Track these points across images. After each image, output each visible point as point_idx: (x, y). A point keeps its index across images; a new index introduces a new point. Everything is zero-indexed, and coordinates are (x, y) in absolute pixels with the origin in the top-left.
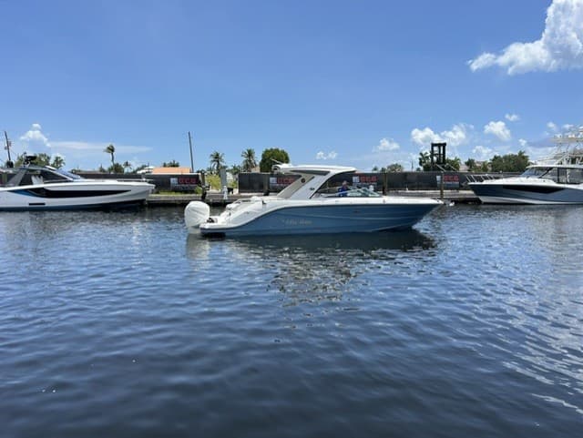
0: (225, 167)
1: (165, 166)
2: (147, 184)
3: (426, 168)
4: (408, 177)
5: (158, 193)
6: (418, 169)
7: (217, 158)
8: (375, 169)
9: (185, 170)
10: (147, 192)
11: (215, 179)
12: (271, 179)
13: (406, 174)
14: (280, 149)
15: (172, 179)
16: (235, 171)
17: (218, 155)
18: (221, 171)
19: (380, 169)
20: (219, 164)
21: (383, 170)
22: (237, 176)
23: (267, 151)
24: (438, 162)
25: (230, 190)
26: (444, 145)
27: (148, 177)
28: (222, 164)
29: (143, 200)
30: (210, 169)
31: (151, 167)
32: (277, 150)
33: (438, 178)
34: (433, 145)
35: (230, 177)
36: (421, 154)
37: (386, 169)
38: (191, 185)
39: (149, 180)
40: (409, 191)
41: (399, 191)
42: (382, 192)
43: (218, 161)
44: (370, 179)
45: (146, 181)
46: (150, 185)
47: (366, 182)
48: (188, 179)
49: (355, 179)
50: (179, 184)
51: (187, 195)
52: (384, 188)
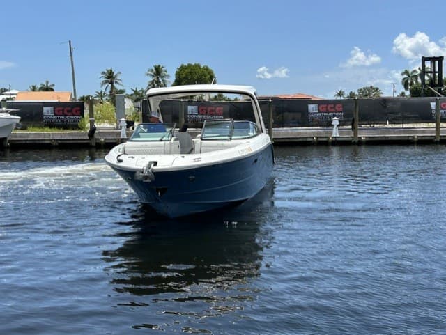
0: (122, 91)
1: (34, 89)
2: (9, 116)
3: (415, 93)
4: (390, 105)
5: (24, 128)
6: (403, 94)
7: (110, 77)
8: (340, 94)
9: (63, 95)
10: (8, 127)
11: (107, 107)
12: (190, 108)
13: (385, 101)
14: (202, 66)
15: (46, 109)
16: (138, 96)
17: (111, 72)
18: (115, 97)
19: (347, 94)
20: (113, 87)
21: (352, 95)
22: (140, 104)
23: (183, 68)
24: (432, 83)
25: (130, 124)
26: (441, 59)
27: (10, 105)
28: (118, 87)
29: (5, 138)
30: (101, 95)
31: (12, 92)
32: (198, 66)
33: (433, 105)
34: (424, 59)
35: (129, 104)
36: (406, 72)
37: (357, 93)
38: (74, 117)
39: (11, 110)
40: (390, 126)
41: (375, 126)
42: (350, 127)
43: (112, 83)
44: (334, 107)
45: (7, 112)
46: (12, 117)
47: (328, 112)
48: (69, 109)
49: (312, 108)
50: (55, 115)
51: (68, 132)
52: (353, 120)
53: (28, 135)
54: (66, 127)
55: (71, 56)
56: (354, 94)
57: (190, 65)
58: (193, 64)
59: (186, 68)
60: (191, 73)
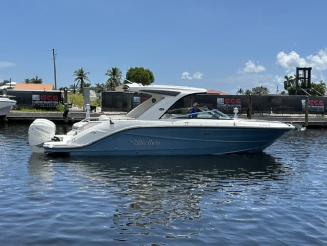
0: (88, 85)
1: (27, 82)
2: (8, 100)
3: (292, 92)
4: (273, 101)
5: (19, 109)
6: (283, 93)
7: (81, 75)
8: (241, 91)
9: (47, 87)
10: (8, 108)
11: (78, 97)
12: (135, 98)
13: (271, 98)
14: (145, 69)
15: (34, 96)
16: (99, 89)
17: (82, 71)
18: (84, 89)
19: (244, 91)
20: (82, 81)
21: (248, 92)
22: (100, 94)
23: (131, 70)
24: (303, 86)
25: (93, 108)
26: (309, 69)
27: (9, 93)
28: (86, 82)
29: (4, 116)
30: (74, 87)
31: (12, 83)
32: (142, 69)
33: (303, 101)
34: (298, 69)
35: (93, 95)
36: (286, 77)
37: (252, 91)
38: (54, 102)
39: (10, 96)
40: (274, 115)
41: (263, 114)
42: (246, 115)
43: (82, 79)
44: (235, 101)
45: (7, 97)
46: (11, 101)
47: (230, 104)
48: (51, 96)
49: (219, 100)
50: (41, 100)
51: (49, 112)
52: (248, 110)
53: (21, 114)
54: (48, 109)
55: (54, 59)
56: (249, 92)
57: (136, 68)
58: (139, 67)
59: (134, 70)
60: (137, 74)
